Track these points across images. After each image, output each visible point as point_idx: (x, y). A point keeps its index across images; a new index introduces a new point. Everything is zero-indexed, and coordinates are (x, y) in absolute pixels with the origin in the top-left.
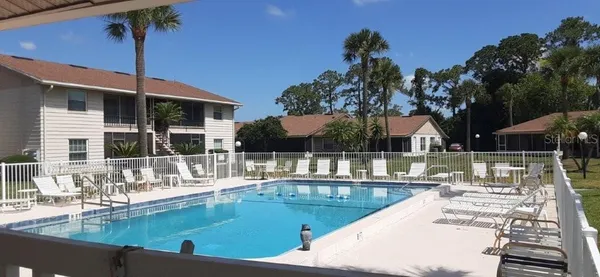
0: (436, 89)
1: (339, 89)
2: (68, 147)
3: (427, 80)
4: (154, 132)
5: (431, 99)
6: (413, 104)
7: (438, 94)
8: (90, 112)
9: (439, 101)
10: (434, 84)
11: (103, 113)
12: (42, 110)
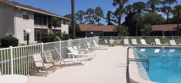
0: (114, 17)
1: (84, 16)
2: (23, 34)
3: (112, 14)
4: (48, 28)
5: (113, 20)
6: (107, 22)
7: (114, 19)
8: (30, 20)
9: (115, 21)
10: (113, 16)
11: (34, 21)
12: (15, 18)
